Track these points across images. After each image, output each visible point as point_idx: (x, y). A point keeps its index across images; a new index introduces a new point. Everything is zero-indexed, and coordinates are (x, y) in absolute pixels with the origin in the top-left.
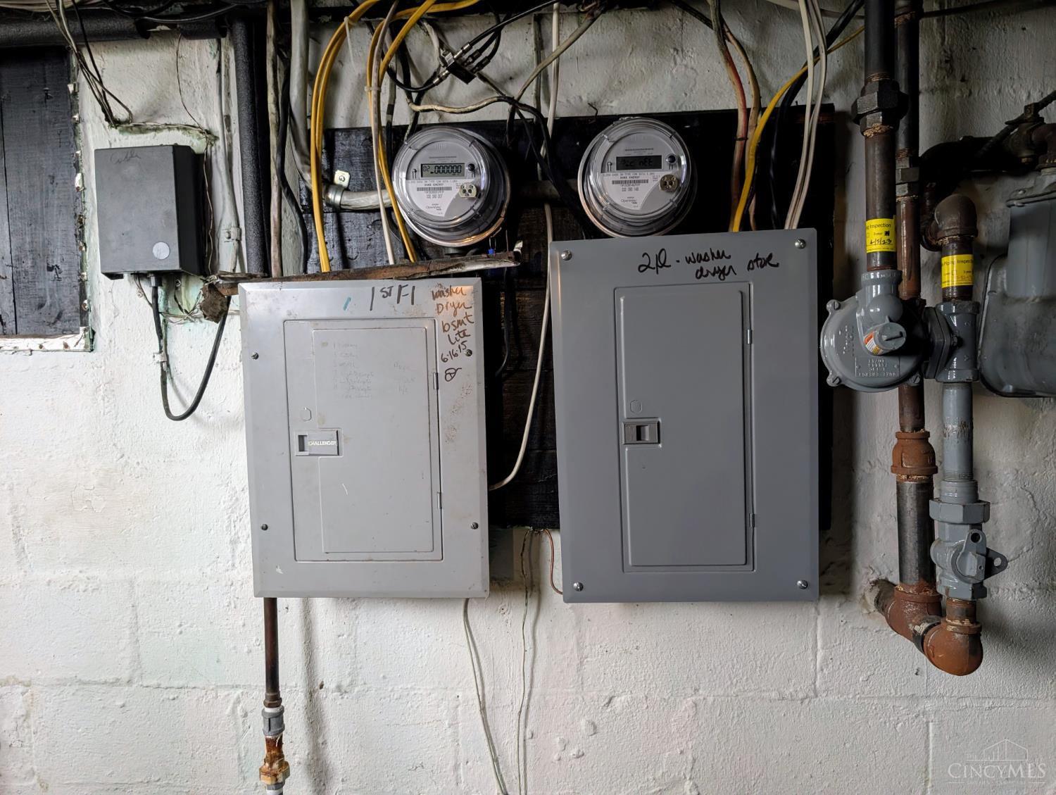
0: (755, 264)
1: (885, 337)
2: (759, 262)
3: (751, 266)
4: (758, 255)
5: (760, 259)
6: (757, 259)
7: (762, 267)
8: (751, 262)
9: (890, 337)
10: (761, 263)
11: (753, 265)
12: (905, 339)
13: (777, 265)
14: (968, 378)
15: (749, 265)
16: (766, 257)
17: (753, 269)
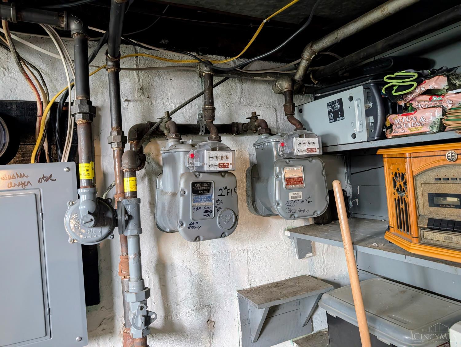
0: (43, 180)
1: (84, 222)
2: (45, 179)
3: (40, 181)
4: (44, 175)
5: (45, 177)
6: (44, 177)
7: (47, 181)
8: (40, 179)
9: (86, 222)
10: (46, 179)
11: (41, 180)
12: (94, 222)
13: (55, 180)
14: (135, 233)
15: (39, 180)
16: (48, 176)
17: (41, 182)
